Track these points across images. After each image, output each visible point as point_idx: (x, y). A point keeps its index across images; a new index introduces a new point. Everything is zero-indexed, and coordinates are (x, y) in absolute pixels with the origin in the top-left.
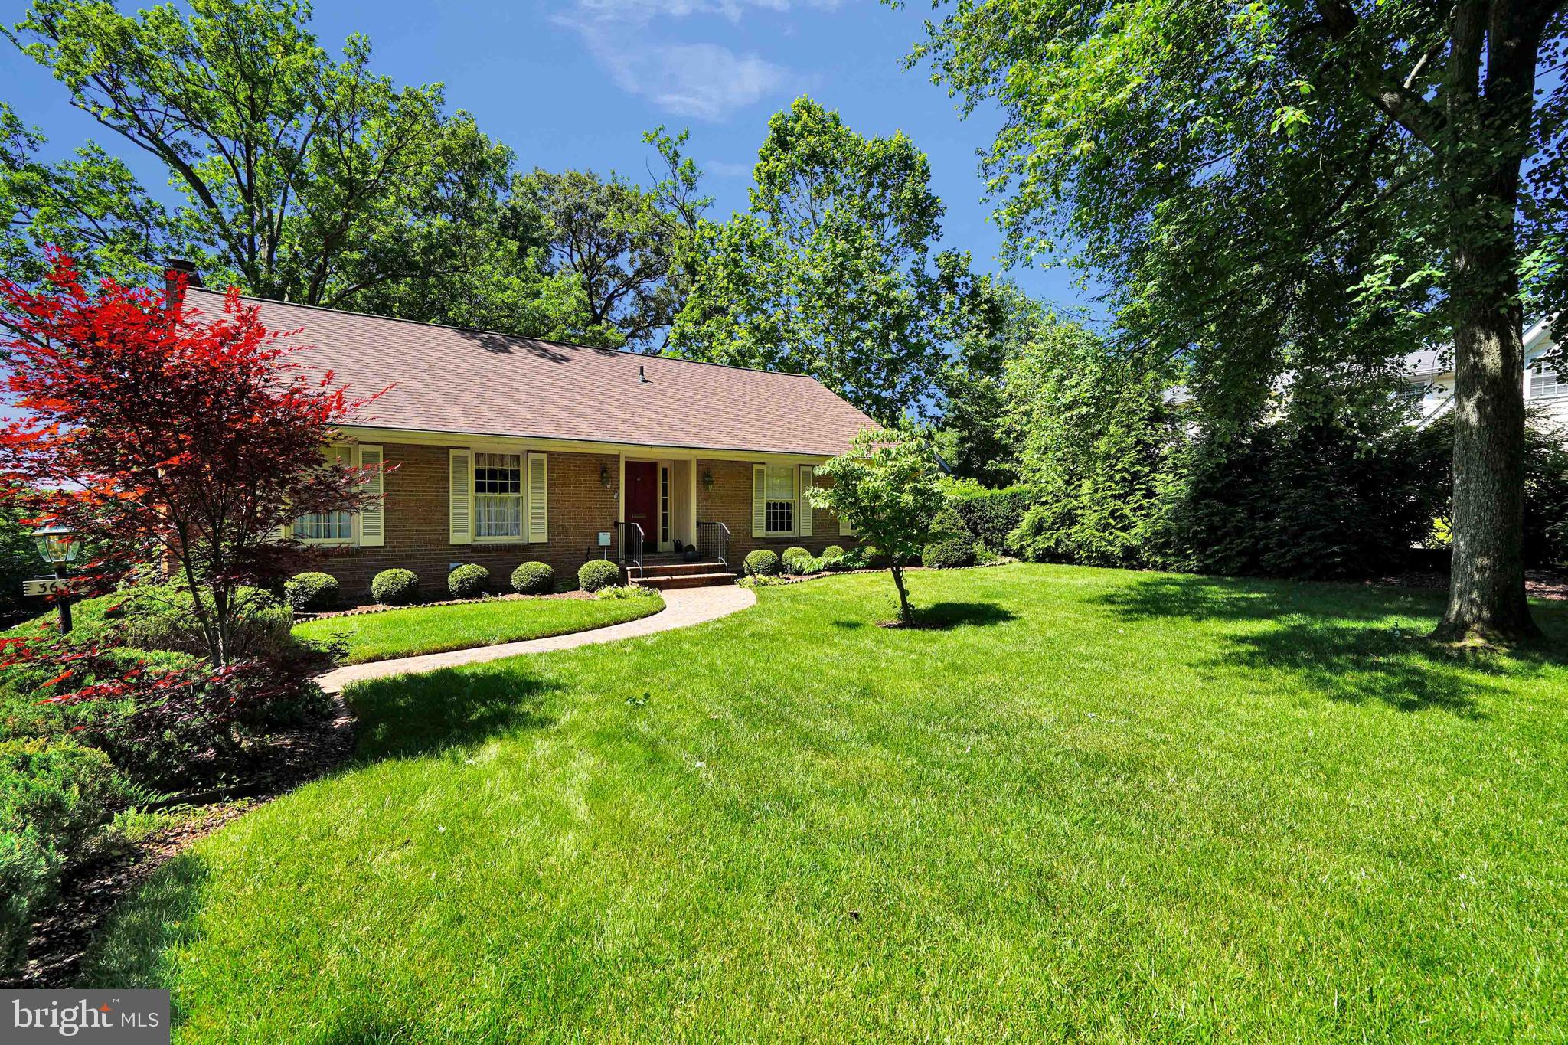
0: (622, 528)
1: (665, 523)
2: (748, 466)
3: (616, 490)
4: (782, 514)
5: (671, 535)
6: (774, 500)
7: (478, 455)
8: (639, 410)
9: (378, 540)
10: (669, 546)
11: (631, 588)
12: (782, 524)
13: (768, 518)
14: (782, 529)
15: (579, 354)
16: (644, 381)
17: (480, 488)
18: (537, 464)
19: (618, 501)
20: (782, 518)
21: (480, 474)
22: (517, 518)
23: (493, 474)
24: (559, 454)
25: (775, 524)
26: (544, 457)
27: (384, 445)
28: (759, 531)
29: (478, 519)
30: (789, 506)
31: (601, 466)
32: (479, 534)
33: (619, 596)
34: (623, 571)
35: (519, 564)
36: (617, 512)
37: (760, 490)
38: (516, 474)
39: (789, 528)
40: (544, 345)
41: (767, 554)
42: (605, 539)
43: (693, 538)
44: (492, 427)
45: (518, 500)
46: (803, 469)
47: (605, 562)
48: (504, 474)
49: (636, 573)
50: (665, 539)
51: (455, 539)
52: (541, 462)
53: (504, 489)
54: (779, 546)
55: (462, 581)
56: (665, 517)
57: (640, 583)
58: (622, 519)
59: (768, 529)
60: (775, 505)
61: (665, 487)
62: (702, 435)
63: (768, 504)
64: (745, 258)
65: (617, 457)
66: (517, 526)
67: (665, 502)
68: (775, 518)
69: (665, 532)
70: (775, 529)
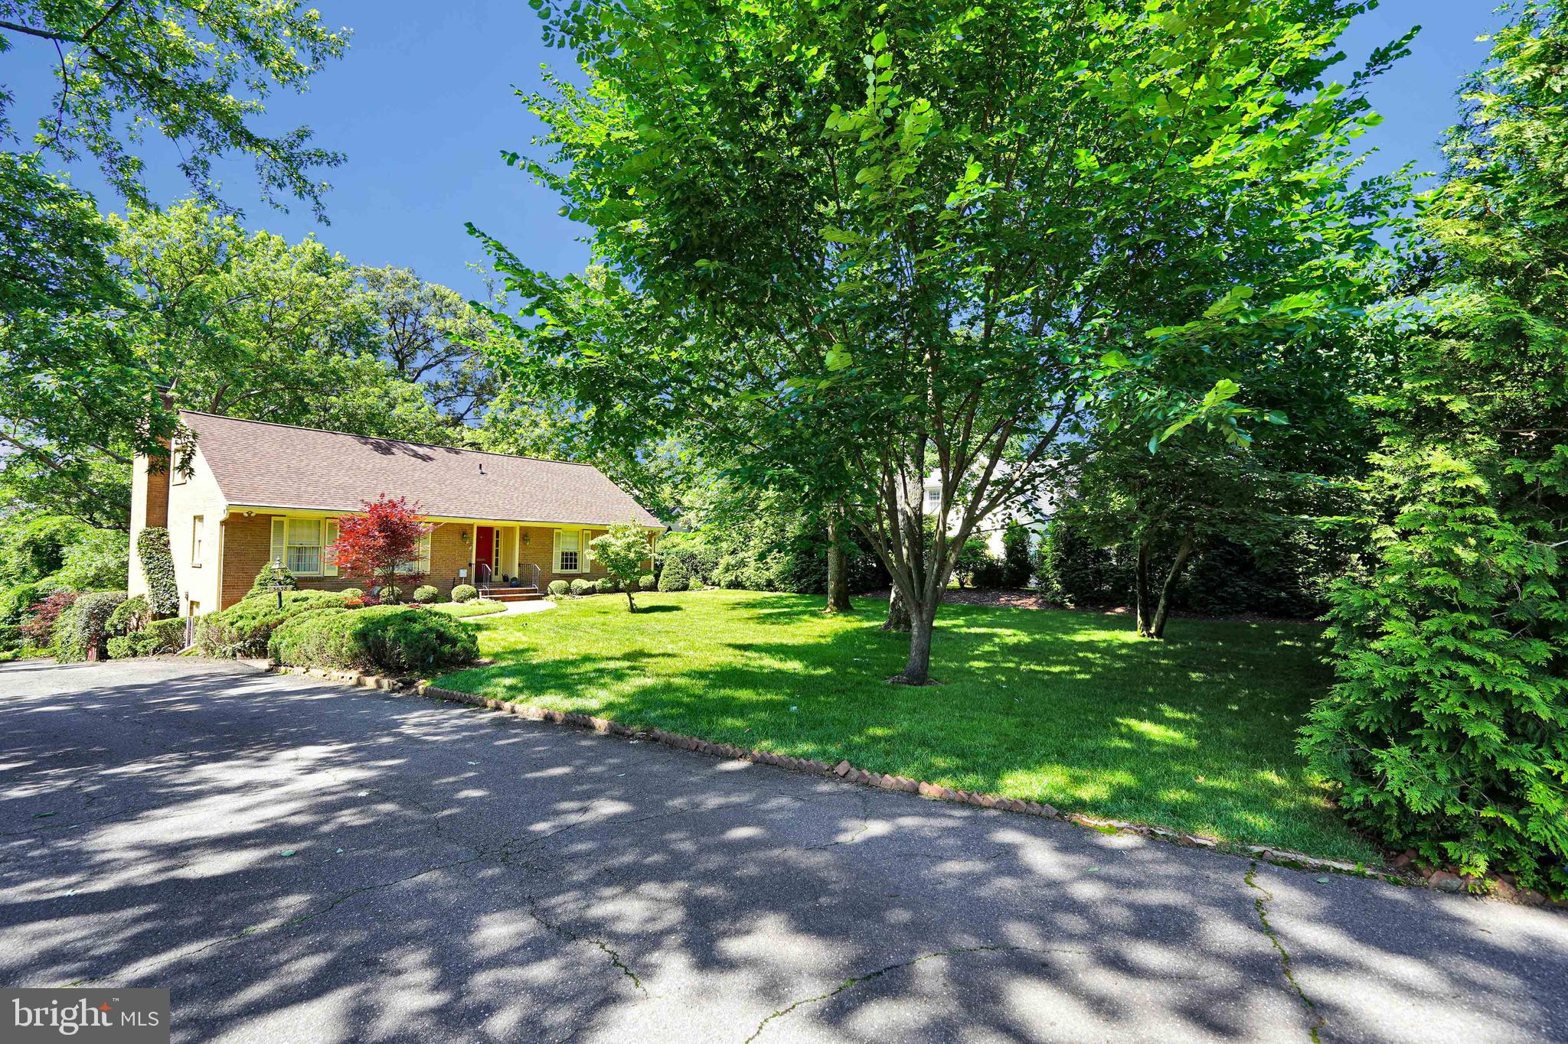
0: (473, 566)
1: (497, 564)
2: (551, 531)
3: (471, 544)
4: (570, 559)
5: (500, 572)
6: (565, 550)
8: (483, 495)
10: (498, 578)
11: (484, 600)
12: (571, 565)
13: (562, 561)
14: (571, 568)
15: (436, 453)
16: (483, 473)
19: (472, 549)
20: (571, 561)
25: (567, 565)
26: (432, 525)
28: (557, 569)
30: (575, 554)
31: (463, 531)
33: (478, 605)
34: (477, 591)
36: (471, 557)
37: (558, 544)
39: (576, 568)
40: (412, 446)
41: (563, 583)
42: (463, 573)
43: (516, 573)
46: (585, 532)
47: (466, 586)
49: (485, 592)
50: (497, 574)
54: (570, 578)
56: (497, 560)
57: (490, 597)
58: (473, 561)
59: (562, 568)
60: (566, 553)
61: (498, 542)
62: (523, 512)
63: (562, 553)
65: (471, 526)
67: (497, 551)
68: (567, 561)
69: (497, 569)
70: (567, 568)
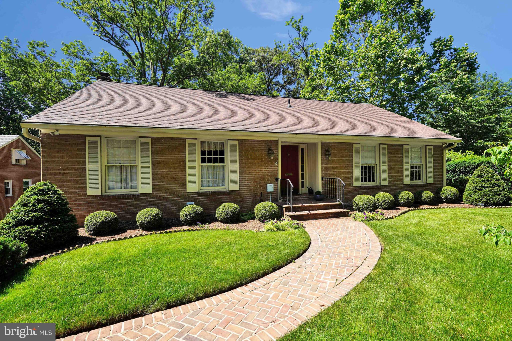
0: (280, 181)
1: (303, 178)
2: (350, 145)
3: (277, 160)
4: (369, 172)
5: (306, 185)
6: (365, 164)
7: (202, 143)
8: (289, 118)
9: (149, 190)
10: (305, 191)
11: (286, 221)
12: (369, 178)
13: (362, 175)
14: (369, 181)
15: (259, 98)
16: (290, 106)
17: (203, 161)
18: (233, 146)
19: (277, 166)
20: (369, 174)
21: (203, 153)
22: (223, 177)
23: (210, 153)
24: (245, 141)
25: (365, 178)
26: (237, 142)
27: (152, 138)
28: (357, 183)
29: (202, 178)
30: (373, 168)
31: (268, 147)
32: (203, 186)
33: (278, 229)
34: (281, 208)
35: (220, 205)
36: (277, 173)
37: (358, 158)
38: (222, 153)
39: (373, 180)
40: (243, 95)
41: (369, 198)
42: (270, 188)
43: (319, 187)
45: (224, 166)
46: (382, 146)
47: (270, 203)
48: (216, 153)
49: (288, 210)
50: (303, 187)
51: (189, 189)
52: (234, 146)
53: (216, 161)
54: (369, 191)
55: (186, 216)
56: (303, 175)
57: (291, 216)
58: (280, 176)
59: (362, 181)
60: (365, 167)
61: (302, 158)
62: (324, 128)
63: (362, 167)
64: (333, 57)
65: (277, 142)
66: (223, 181)
67: (303, 167)
68: (365, 175)
69: (303, 183)
70: (365, 181)
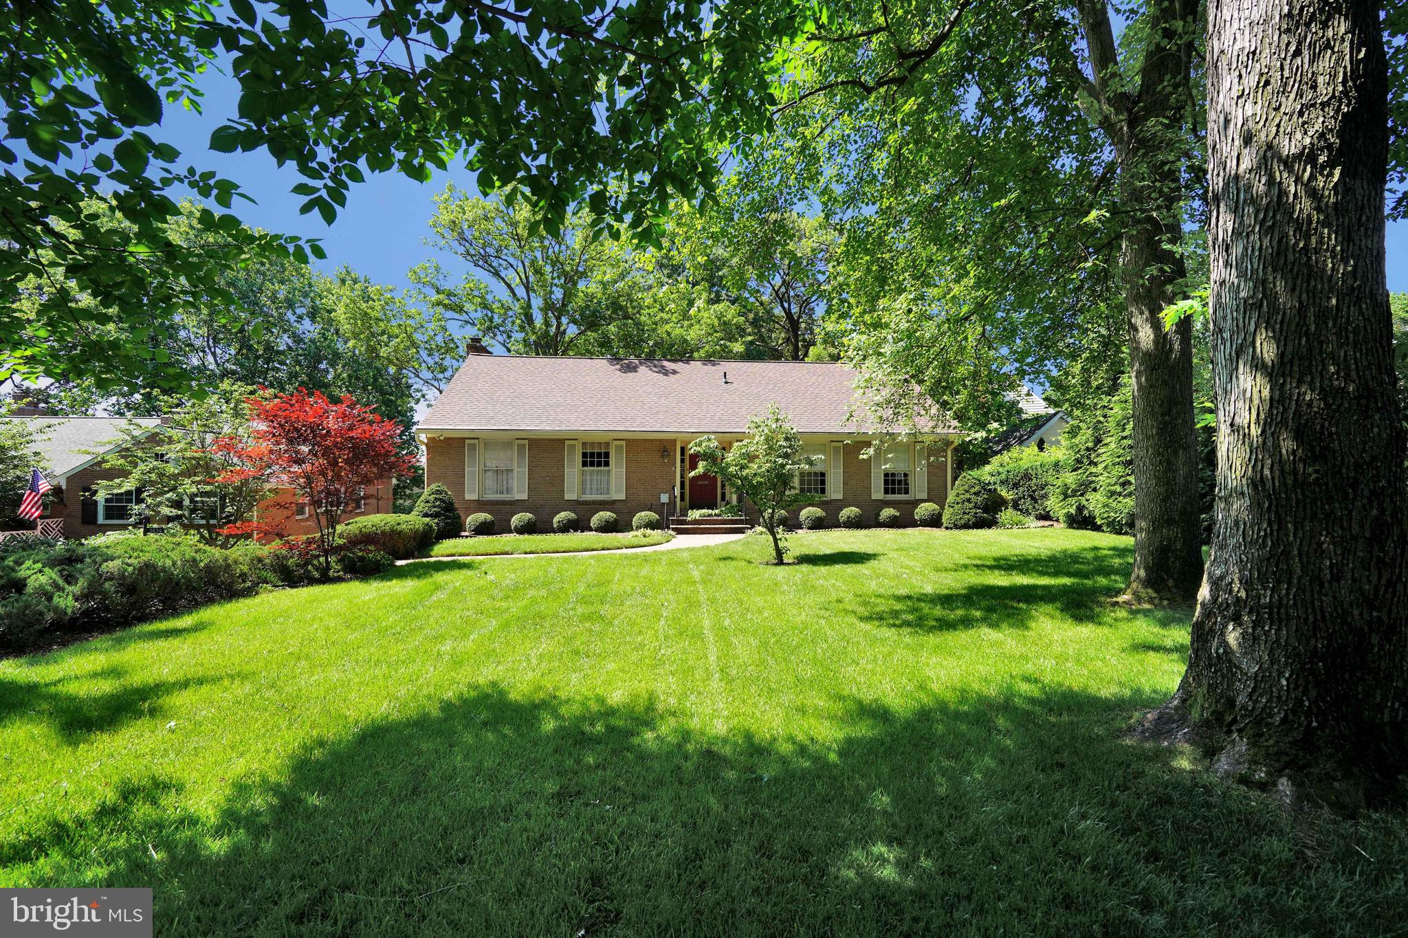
1: (723, 487)
4: (816, 481)
5: (727, 497)
7: (584, 444)
9: (524, 496)
12: (816, 489)
13: (803, 485)
14: (816, 493)
16: (727, 383)
17: (584, 464)
18: (619, 448)
19: (675, 471)
20: (816, 484)
21: (584, 455)
22: (608, 483)
23: (592, 455)
24: (633, 441)
25: (809, 489)
26: (624, 443)
27: (529, 439)
29: (583, 484)
30: (823, 475)
32: (583, 493)
35: (596, 513)
36: (674, 480)
38: (607, 455)
42: (665, 498)
44: (590, 426)
45: (608, 471)
46: (834, 444)
48: (599, 455)
51: (567, 496)
52: (621, 447)
53: (599, 464)
56: (723, 483)
58: (678, 484)
60: (809, 474)
65: (674, 441)
66: (607, 488)
68: (809, 484)
69: (723, 494)
